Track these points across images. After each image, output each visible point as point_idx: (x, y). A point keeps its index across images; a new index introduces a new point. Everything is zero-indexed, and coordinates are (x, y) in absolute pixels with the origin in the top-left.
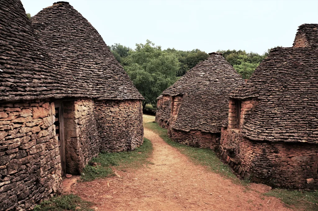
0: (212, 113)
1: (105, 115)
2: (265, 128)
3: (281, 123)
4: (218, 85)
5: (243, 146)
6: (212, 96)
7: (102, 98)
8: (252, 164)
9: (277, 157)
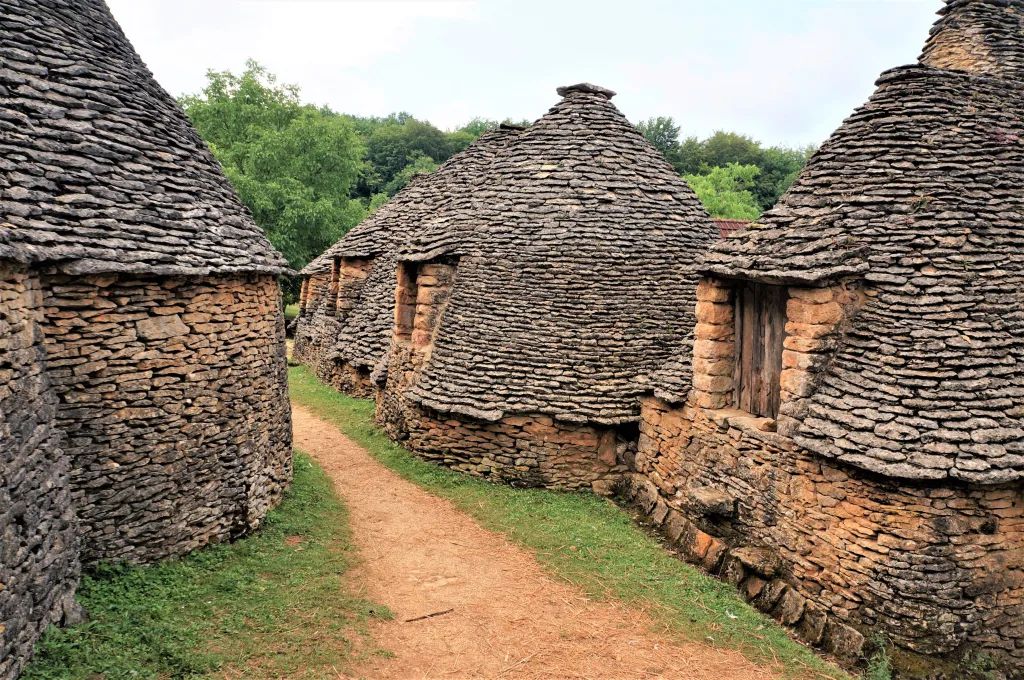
0: (596, 337)
1: (106, 359)
2: (933, 419)
3: (994, 392)
4: (617, 220)
5: (805, 494)
6: (595, 264)
7: (89, 262)
8: (876, 585)
9: (990, 549)
